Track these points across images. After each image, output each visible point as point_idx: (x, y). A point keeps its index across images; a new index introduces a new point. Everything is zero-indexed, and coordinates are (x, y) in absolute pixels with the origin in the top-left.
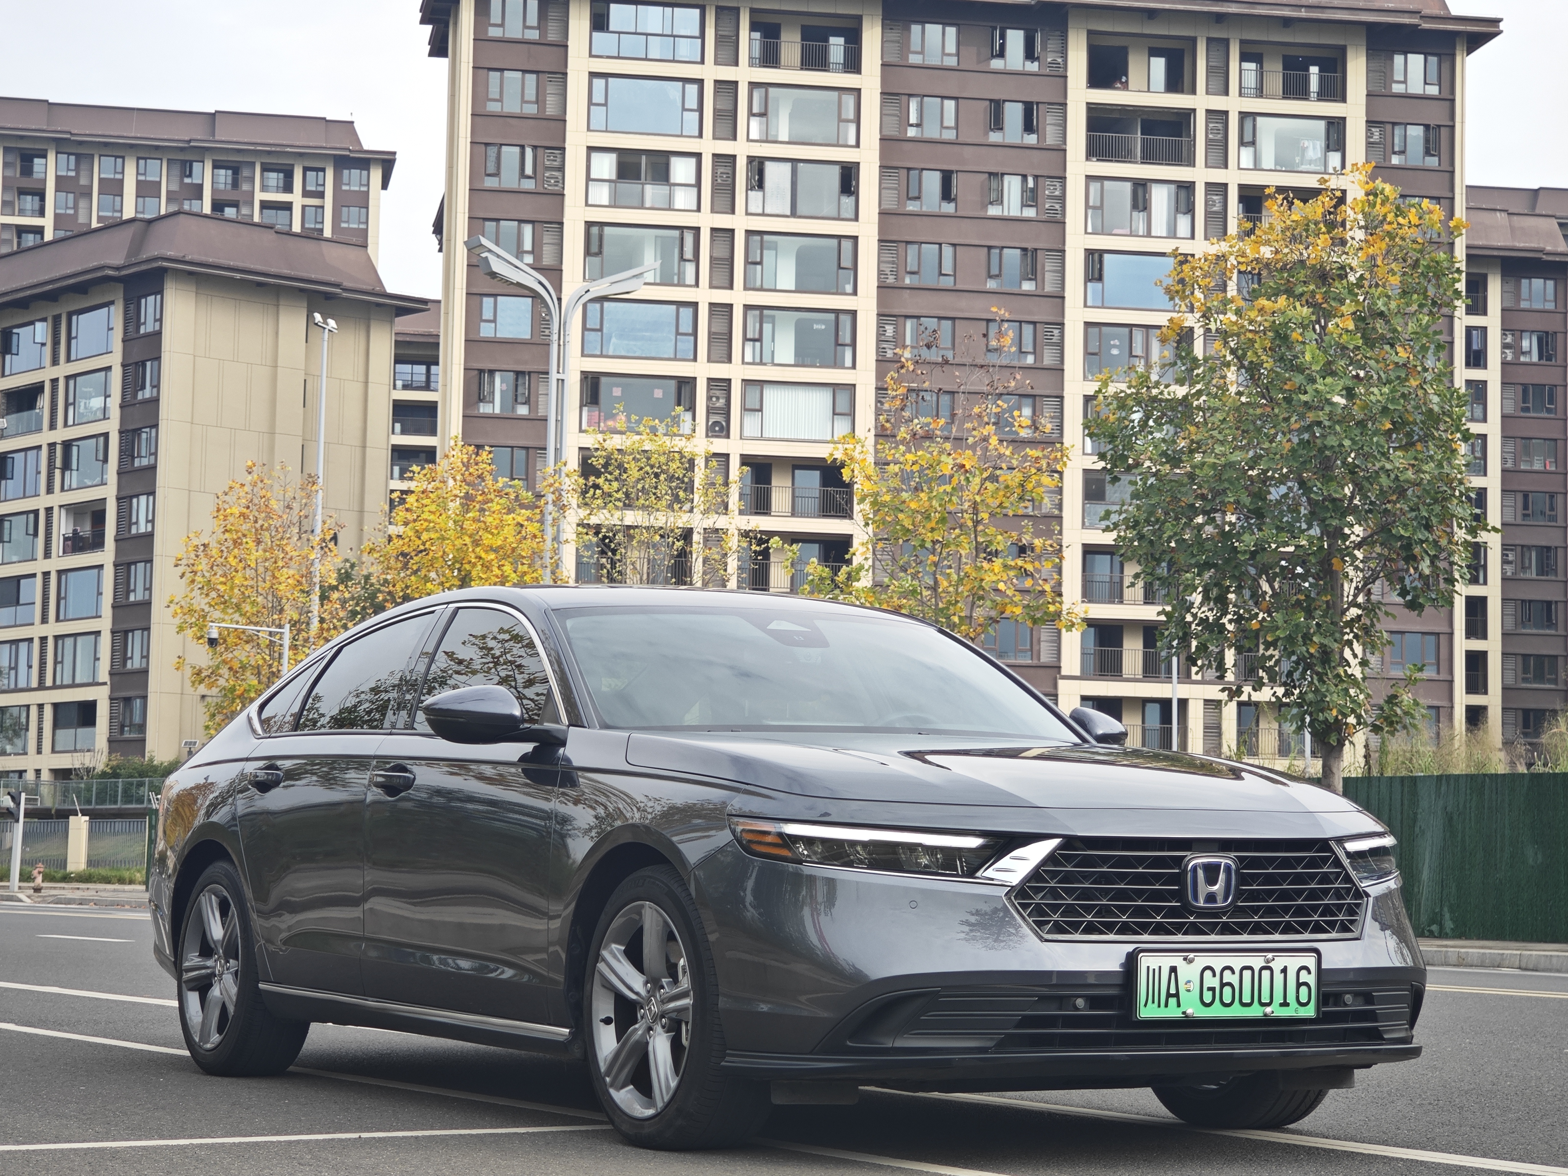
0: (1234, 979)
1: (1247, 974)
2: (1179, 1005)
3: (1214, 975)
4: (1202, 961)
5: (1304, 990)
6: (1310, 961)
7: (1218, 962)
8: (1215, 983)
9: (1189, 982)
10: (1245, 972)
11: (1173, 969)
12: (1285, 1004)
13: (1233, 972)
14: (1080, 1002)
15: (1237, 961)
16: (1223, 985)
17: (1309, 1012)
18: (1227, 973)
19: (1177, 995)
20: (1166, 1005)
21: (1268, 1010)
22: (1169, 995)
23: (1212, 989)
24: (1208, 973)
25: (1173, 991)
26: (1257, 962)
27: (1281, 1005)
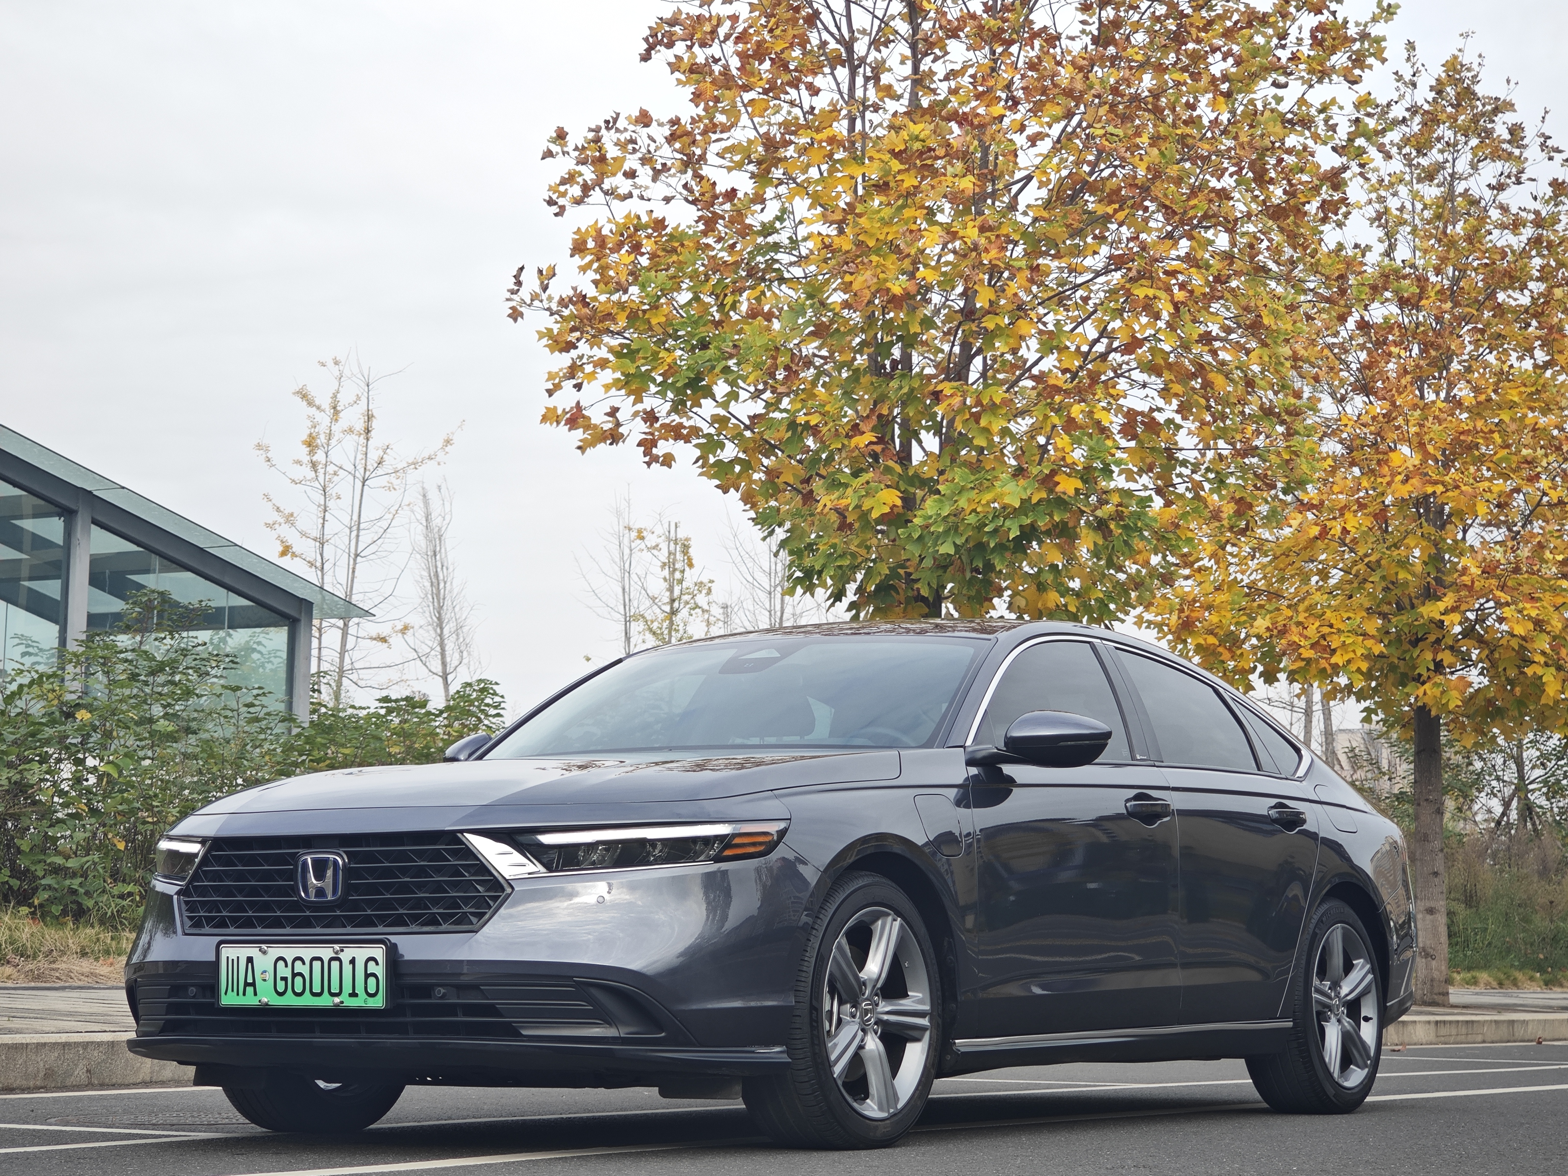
0: (304, 970)
1: (317, 965)
2: (255, 994)
3: (286, 966)
4: (275, 952)
5: (372, 981)
6: (378, 952)
7: (290, 952)
8: (287, 973)
9: (265, 972)
10: (314, 963)
11: (250, 960)
12: (353, 994)
13: (304, 963)
14: (192, 990)
15: (307, 952)
16: (294, 975)
17: (378, 1002)
18: (298, 964)
19: (253, 984)
20: (244, 994)
21: (337, 1000)
22: (247, 984)
23: (284, 979)
24: (281, 964)
25: (250, 980)
26: (326, 952)
27: (351, 995)
